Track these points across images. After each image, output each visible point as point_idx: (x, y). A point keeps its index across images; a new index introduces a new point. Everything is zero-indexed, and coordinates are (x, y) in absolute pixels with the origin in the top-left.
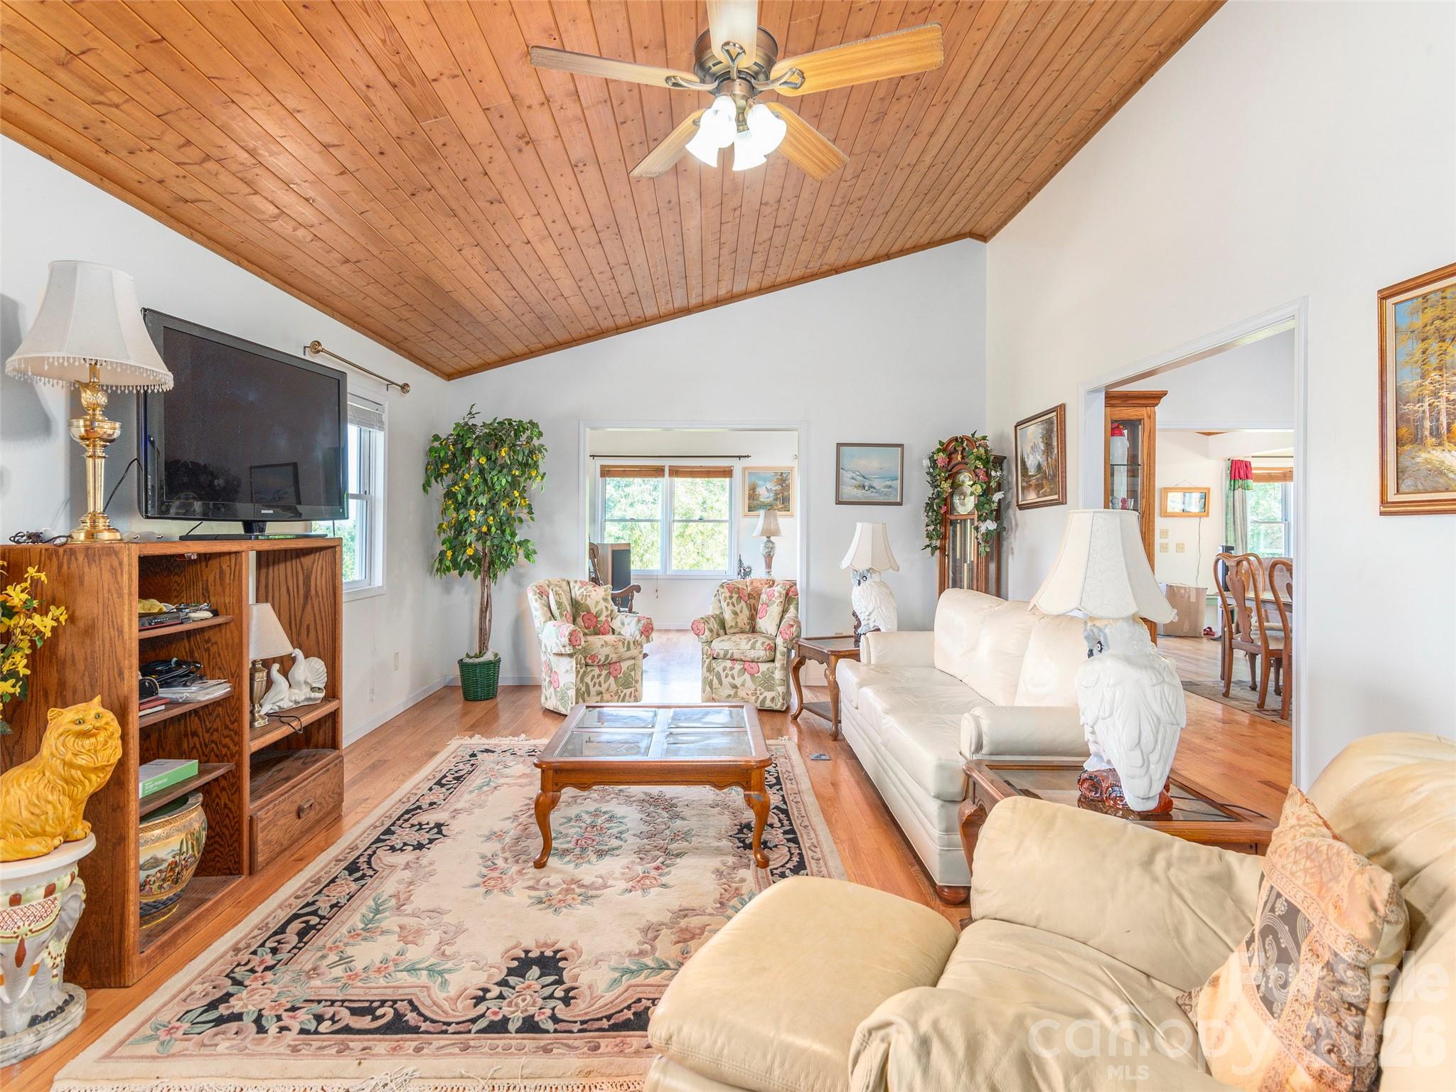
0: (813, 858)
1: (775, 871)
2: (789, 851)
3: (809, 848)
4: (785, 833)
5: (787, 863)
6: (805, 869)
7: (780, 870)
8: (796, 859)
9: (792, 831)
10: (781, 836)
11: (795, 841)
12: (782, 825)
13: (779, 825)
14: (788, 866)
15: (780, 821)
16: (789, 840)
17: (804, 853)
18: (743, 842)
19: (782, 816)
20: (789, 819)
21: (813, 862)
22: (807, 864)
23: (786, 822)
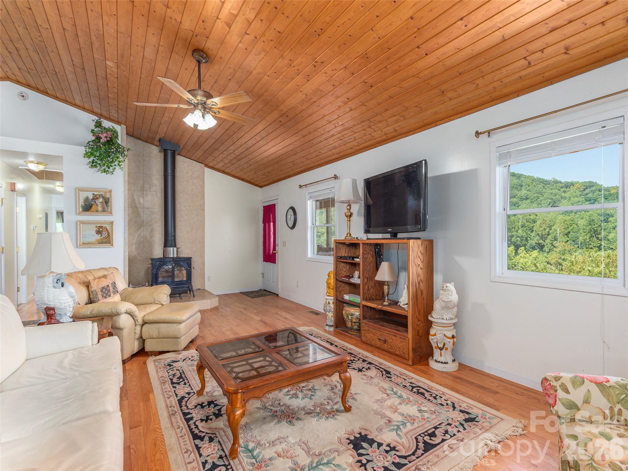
0: (174, 407)
1: (193, 394)
2: (187, 407)
3: (176, 412)
4: (192, 418)
5: (188, 400)
6: (178, 400)
7: (191, 395)
8: (184, 403)
9: (188, 420)
10: (194, 415)
11: (185, 414)
12: (195, 423)
13: (197, 423)
14: (187, 399)
15: (197, 427)
16: (189, 413)
17: (179, 408)
18: (217, 405)
19: (196, 431)
20: (191, 430)
21: (174, 405)
22: (177, 402)
23: (193, 427)
